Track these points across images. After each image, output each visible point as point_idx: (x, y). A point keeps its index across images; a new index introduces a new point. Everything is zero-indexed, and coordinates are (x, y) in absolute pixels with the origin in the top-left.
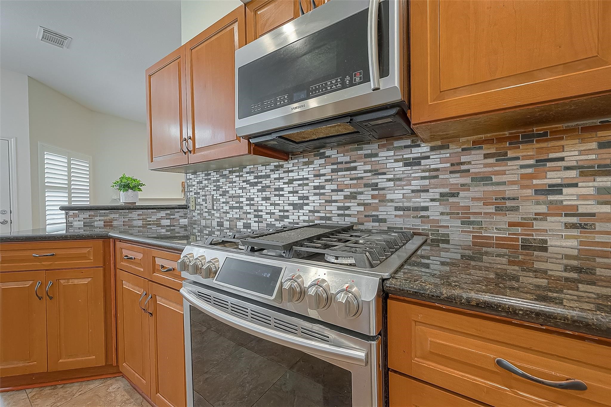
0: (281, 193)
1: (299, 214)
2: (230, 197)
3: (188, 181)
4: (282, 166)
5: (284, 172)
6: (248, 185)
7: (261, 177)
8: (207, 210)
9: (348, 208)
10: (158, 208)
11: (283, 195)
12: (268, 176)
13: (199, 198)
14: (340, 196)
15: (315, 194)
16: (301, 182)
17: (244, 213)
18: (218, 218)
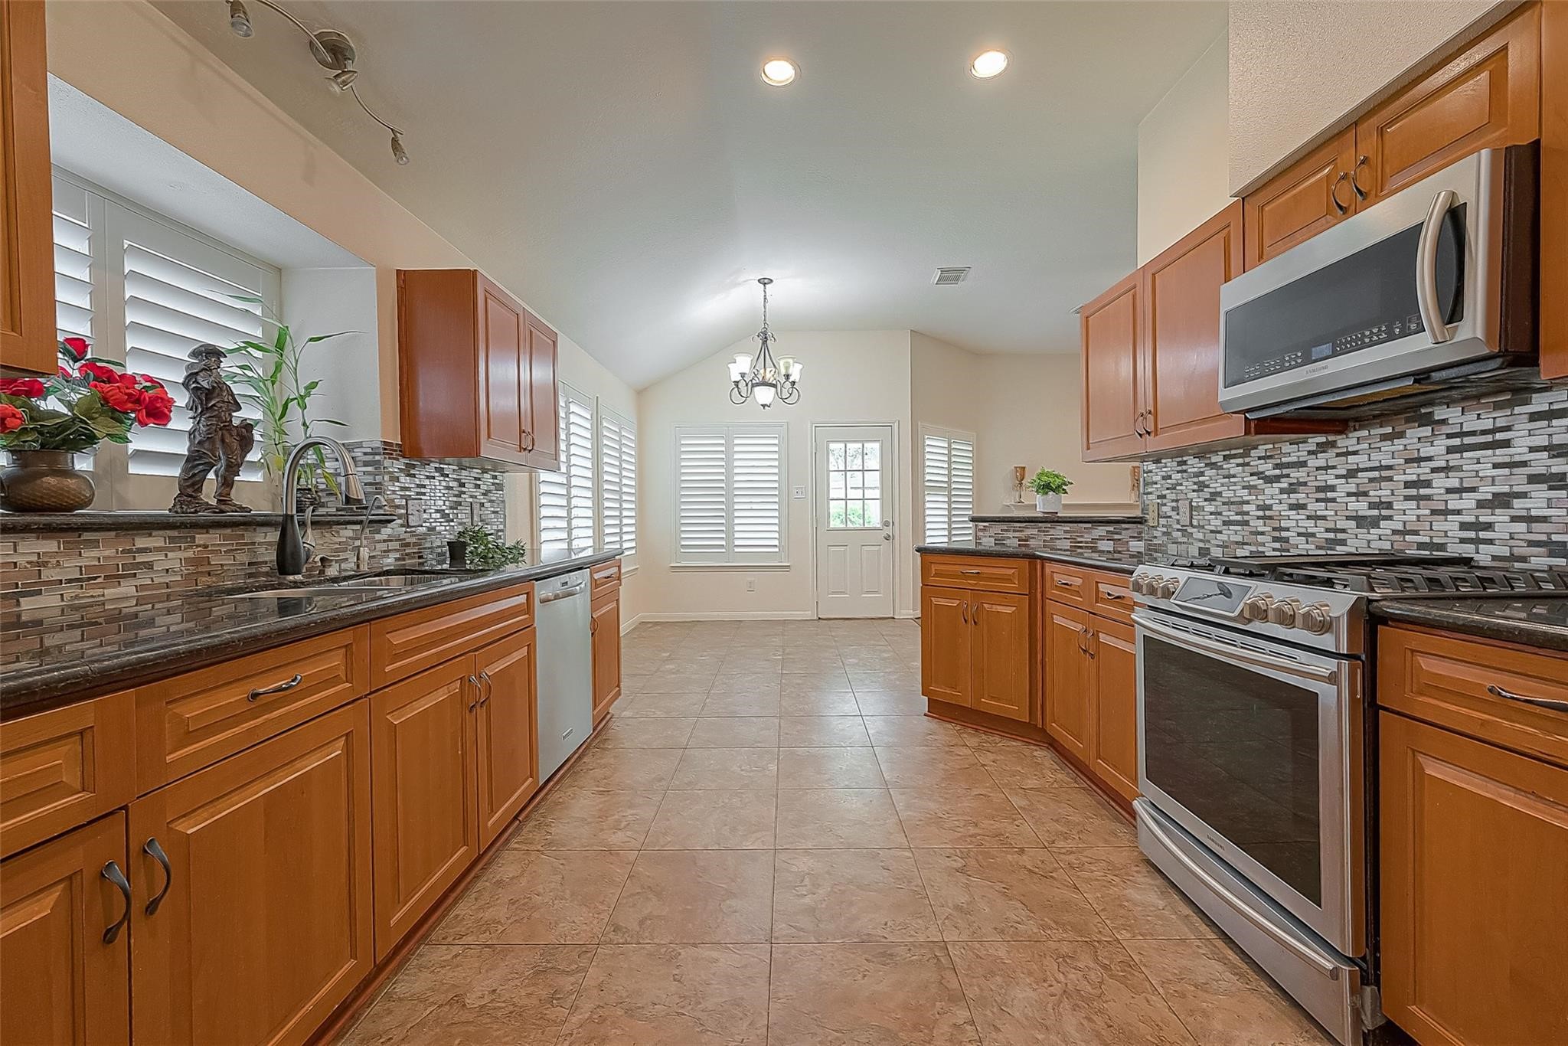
0: (1330, 495)
1: (1369, 537)
2: (1224, 504)
3: (1145, 475)
4: (1333, 444)
5: (1338, 455)
6: (1261, 481)
7: (1289, 465)
8: (1179, 527)
9: (1489, 526)
10: (1095, 522)
11: (1333, 500)
12: (1304, 464)
13: (1165, 505)
14: (1468, 502)
15: (1407, 498)
16: (1376, 474)
17: (1252, 533)
18: (1201, 541)
